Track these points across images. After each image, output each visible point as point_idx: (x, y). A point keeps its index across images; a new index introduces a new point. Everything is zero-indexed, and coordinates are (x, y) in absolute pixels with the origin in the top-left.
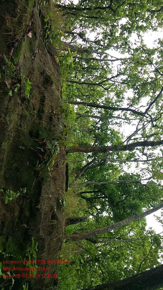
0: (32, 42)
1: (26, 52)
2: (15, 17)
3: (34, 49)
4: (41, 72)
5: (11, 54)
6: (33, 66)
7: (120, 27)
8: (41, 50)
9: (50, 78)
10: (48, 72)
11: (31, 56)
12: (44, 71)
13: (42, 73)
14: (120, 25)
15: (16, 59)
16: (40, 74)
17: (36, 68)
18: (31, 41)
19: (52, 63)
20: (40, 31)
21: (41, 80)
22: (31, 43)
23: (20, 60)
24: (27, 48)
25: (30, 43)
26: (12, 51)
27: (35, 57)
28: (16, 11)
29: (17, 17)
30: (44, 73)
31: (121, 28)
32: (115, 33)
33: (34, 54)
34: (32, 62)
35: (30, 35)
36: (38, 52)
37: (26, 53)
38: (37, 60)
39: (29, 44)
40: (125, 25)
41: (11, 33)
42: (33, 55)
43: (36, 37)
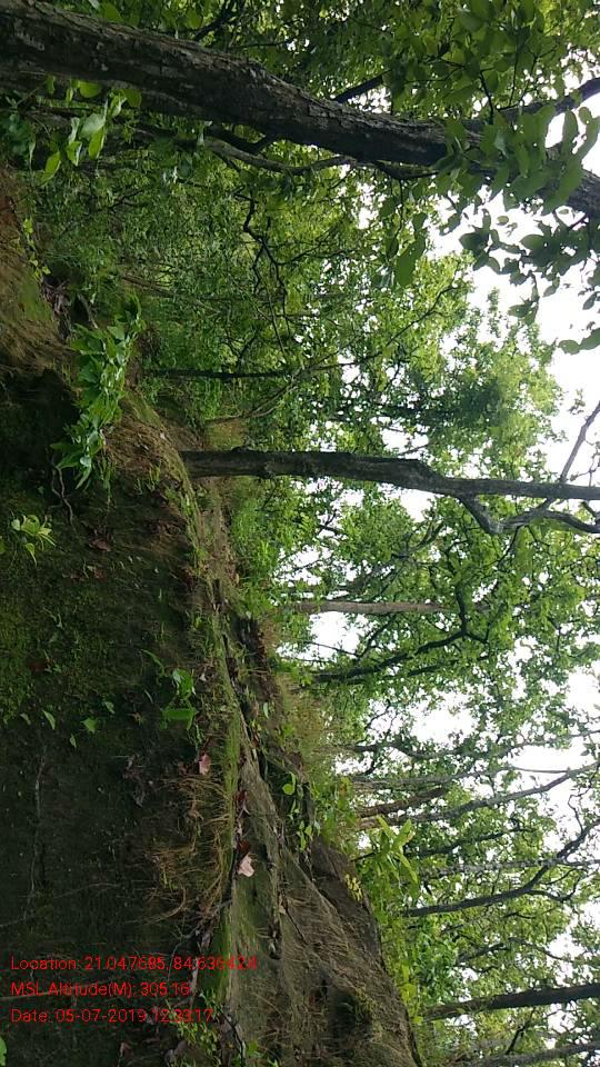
0: (258, 888)
1: (243, 941)
2: (187, 842)
3: (268, 909)
4: (312, 992)
5: (193, 986)
6: (280, 987)
7: (518, 670)
8: (292, 894)
9: (353, 1003)
10: (342, 977)
11: (264, 943)
12: (324, 983)
13: (318, 995)
14: (514, 665)
15: (214, 996)
16: (311, 1001)
17: (292, 985)
18: (254, 886)
19: (347, 929)
20: (275, 831)
21: (322, 1024)
22: (255, 894)
23: (229, 990)
24: (245, 919)
25: (251, 896)
26: (195, 974)
27: (280, 940)
28: (187, 820)
29: (194, 837)
30: (325, 990)
31: (522, 674)
32: (509, 691)
33: (273, 931)
34: (274, 970)
35: (247, 868)
36: (284, 912)
37: (244, 944)
38: (289, 946)
39: (249, 903)
40: (531, 660)
41: (182, 907)
42: (271, 935)
43: (268, 861)
